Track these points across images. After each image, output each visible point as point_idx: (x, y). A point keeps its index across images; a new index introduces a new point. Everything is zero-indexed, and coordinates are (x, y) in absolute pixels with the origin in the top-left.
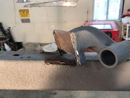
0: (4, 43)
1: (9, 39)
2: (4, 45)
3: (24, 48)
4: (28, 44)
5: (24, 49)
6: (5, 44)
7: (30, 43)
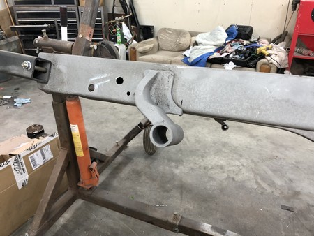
0: (121, 21)
1: (131, 14)
2: (121, 26)
3: (157, 37)
4: (164, 30)
5: (158, 40)
6: (124, 25)
7: (170, 29)
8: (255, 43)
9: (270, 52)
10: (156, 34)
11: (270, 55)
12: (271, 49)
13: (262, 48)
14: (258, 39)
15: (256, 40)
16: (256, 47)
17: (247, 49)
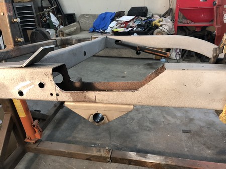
0: (49, 12)
1: (56, 6)
2: (49, 16)
3: (79, 22)
4: (83, 16)
5: (79, 24)
6: (51, 14)
7: (87, 15)
8: (150, 18)
9: (161, 24)
10: (78, 19)
11: (161, 26)
12: (162, 22)
13: (155, 22)
14: (152, 16)
15: (151, 16)
16: (152, 21)
17: (145, 23)
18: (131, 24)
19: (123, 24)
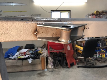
11: (43, 53)
15: (37, 48)
18: (27, 53)
19: (23, 53)
